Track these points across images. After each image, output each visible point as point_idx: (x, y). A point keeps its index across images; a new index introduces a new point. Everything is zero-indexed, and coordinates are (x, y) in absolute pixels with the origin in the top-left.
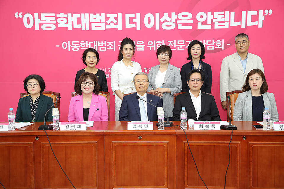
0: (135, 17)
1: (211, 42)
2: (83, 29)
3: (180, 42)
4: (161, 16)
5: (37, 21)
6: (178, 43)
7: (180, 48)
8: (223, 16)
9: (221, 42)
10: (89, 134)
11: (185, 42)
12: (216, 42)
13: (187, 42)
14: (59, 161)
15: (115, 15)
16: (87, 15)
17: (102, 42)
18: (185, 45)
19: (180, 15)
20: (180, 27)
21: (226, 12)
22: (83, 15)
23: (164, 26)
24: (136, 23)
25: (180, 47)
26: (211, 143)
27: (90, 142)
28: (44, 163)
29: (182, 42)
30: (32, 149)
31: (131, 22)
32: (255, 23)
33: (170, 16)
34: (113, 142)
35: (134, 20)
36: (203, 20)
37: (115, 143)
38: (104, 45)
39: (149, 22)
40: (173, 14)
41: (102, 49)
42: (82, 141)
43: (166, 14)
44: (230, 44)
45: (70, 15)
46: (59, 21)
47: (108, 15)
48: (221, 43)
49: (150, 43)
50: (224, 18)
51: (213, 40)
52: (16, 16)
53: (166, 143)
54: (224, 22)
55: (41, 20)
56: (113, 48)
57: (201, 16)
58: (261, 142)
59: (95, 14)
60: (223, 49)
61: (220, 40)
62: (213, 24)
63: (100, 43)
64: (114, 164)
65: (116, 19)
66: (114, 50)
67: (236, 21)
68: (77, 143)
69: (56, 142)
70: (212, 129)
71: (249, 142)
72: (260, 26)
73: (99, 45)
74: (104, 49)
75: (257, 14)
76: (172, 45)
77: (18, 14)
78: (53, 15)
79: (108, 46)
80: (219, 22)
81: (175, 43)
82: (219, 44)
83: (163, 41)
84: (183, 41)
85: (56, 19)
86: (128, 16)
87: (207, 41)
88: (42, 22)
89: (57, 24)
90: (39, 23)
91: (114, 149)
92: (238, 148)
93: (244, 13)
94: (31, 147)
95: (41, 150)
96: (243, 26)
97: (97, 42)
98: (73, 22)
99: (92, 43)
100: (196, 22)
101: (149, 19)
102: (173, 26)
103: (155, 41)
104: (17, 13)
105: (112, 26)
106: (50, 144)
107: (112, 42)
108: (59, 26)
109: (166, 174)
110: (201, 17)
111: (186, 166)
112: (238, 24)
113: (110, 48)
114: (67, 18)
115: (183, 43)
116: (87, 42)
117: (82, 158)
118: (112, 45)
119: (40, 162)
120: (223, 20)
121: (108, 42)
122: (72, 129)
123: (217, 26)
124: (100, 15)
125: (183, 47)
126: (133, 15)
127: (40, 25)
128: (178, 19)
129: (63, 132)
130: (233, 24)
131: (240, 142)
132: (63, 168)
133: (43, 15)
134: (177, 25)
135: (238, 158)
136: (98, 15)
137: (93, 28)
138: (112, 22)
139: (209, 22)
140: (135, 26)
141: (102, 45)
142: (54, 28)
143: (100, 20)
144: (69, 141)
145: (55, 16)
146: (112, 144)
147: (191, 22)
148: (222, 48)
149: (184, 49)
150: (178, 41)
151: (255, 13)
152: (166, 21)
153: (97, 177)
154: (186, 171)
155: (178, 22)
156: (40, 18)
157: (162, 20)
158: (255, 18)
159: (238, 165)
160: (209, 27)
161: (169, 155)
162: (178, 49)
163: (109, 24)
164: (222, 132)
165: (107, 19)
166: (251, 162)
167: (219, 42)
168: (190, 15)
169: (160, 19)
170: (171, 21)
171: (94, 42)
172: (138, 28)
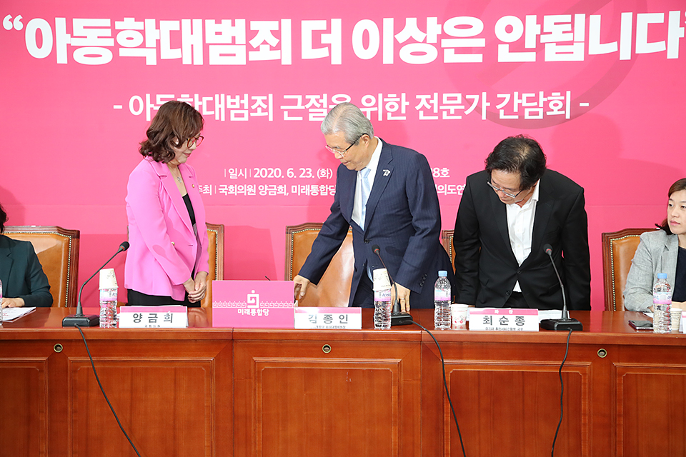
0: (328, 31)
1: (536, 99)
2: (187, 61)
3: (449, 99)
4: (399, 27)
5: (63, 39)
6: (445, 101)
7: (449, 114)
8: (568, 27)
9: (563, 98)
10: (193, 337)
11: (463, 97)
12: (550, 98)
13: (468, 97)
14: (115, 410)
15: (274, 25)
16: (198, 23)
17: (238, 97)
18: (463, 107)
19: (450, 26)
20: (450, 57)
21: (576, 15)
22: (186, 22)
23: (405, 55)
24: (329, 46)
25: (448, 111)
26: (512, 366)
27: (195, 358)
28: (75, 412)
29: (455, 98)
30: (45, 377)
31: (317, 43)
32: (658, 47)
33: (422, 27)
34: (255, 359)
35: (325, 39)
36: (514, 37)
37: (260, 363)
38: (242, 106)
39: (366, 44)
40: (432, 22)
41: (236, 115)
42: (176, 355)
43: (411, 22)
44: (587, 105)
45: (150, 23)
46: (121, 38)
47: (255, 25)
48: (564, 102)
49: (368, 101)
50: (573, 31)
51: (541, 94)
52: (7, 24)
53: (395, 364)
54: (571, 43)
55: (72, 36)
56: (266, 114)
57: (508, 27)
58: (646, 365)
59: (218, 22)
60: (568, 117)
61: (559, 94)
62: (540, 48)
63: (233, 101)
64: (259, 418)
65: (277, 34)
66: (271, 119)
67: (604, 40)
68: (163, 362)
69: (107, 358)
70: (517, 328)
71: (615, 364)
72: (673, 53)
73: (229, 106)
74: (242, 115)
75: (663, 22)
76: (429, 107)
77: (12, 20)
78: (107, 22)
79: (253, 107)
80: (558, 44)
81: (435, 102)
82: (556, 105)
83: (403, 95)
84: (459, 96)
85: (115, 33)
86: (308, 27)
87: (525, 96)
88: (74, 42)
89: (115, 49)
90: (68, 45)
91: (259, 377)
92: (585, 379)
93: (626, 18)
94: (41, 371)
95: (69, 379)
96: (625, 55)
97: (223, 96)
98: (158, 42)
99: (211, 99)
100: (493, 43)
101: (366, 35)
102: (432, 55)
103: (380, 96)
104: (9, 17)
105: (265, 55)
106: (92, 363)
107: (265, 98)
108: (123, 53)
109: (395, 445)
110: (509, 29)
111: (447, 424)
112: (611, 48)
113: (259, 113)
114: (143, 32)
115: (459, 101)
116: (196, 96)
117: (175, 399)
118: (265, 106)
119: (65, 411)
120: (569, 37)
121: (253, 98)
122: (151, 324)
123: (551, 55)
124: (233, 25)
125: (457, 112)
126: (321, 25)
127: (71, 49)
128: (444, 35)
129: (127, 332)
130: (597, 48)
131: (589, 363)
132: (124, 427)
133: (78, 23)
134: (441, 51)
135: (585, 405)
136: (226, 23)
137: (215, 60)
138: (265, 43)
139: (530, 43)
140: (328, 55)
141: (237, 106)
142: (107, 57)
143: (234, 38)
144: (140, 356)
145: (112, 27)
146: (252, 363)
147: (481, 43)
148: (565, 115)
149: (460, 117)
150: (445, 96)
151: (658, 18)
152: (411, 40)
153: (214, 451)
154: (447, 439)
155: (445, 43)
156: (70, 30)
157: (402, 37)
158: (658, 33)
159: (585, 424)
160: (531, 57)
161: (402, 396)
162: (445, 117)
163: (258, 49)
164: (543, 336)
165: (251, 34)
166: (620, 416)
167: (556, 97)
168: (477, 25)
169: (394, 34)
170: (425, 41)
171: (217, 96)
172: (337, 60)
